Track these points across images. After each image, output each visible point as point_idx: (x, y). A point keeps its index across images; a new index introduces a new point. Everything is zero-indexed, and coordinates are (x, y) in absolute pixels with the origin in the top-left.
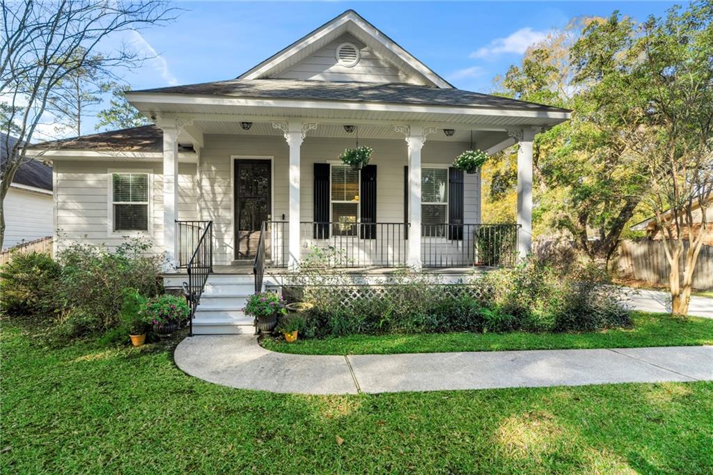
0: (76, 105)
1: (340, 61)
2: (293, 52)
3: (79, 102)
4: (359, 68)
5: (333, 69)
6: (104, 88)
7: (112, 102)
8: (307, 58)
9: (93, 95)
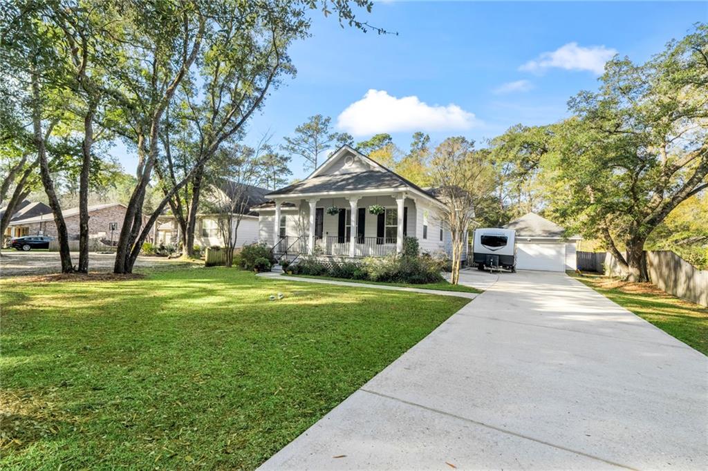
0: (315, 153)
1: (346, 164)
2: (325, 165)
3: (316, 150)
4: (354, 166)
5: (343, 168)
6: (331, 137)
7: (336, 146)
8: (330, 168)
9: (324, 144)
